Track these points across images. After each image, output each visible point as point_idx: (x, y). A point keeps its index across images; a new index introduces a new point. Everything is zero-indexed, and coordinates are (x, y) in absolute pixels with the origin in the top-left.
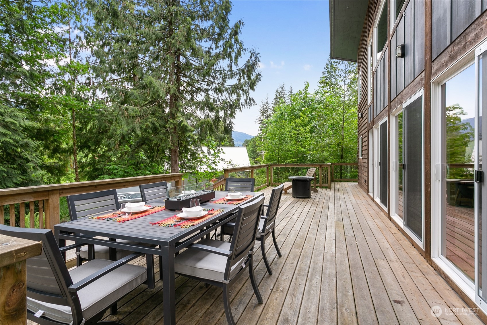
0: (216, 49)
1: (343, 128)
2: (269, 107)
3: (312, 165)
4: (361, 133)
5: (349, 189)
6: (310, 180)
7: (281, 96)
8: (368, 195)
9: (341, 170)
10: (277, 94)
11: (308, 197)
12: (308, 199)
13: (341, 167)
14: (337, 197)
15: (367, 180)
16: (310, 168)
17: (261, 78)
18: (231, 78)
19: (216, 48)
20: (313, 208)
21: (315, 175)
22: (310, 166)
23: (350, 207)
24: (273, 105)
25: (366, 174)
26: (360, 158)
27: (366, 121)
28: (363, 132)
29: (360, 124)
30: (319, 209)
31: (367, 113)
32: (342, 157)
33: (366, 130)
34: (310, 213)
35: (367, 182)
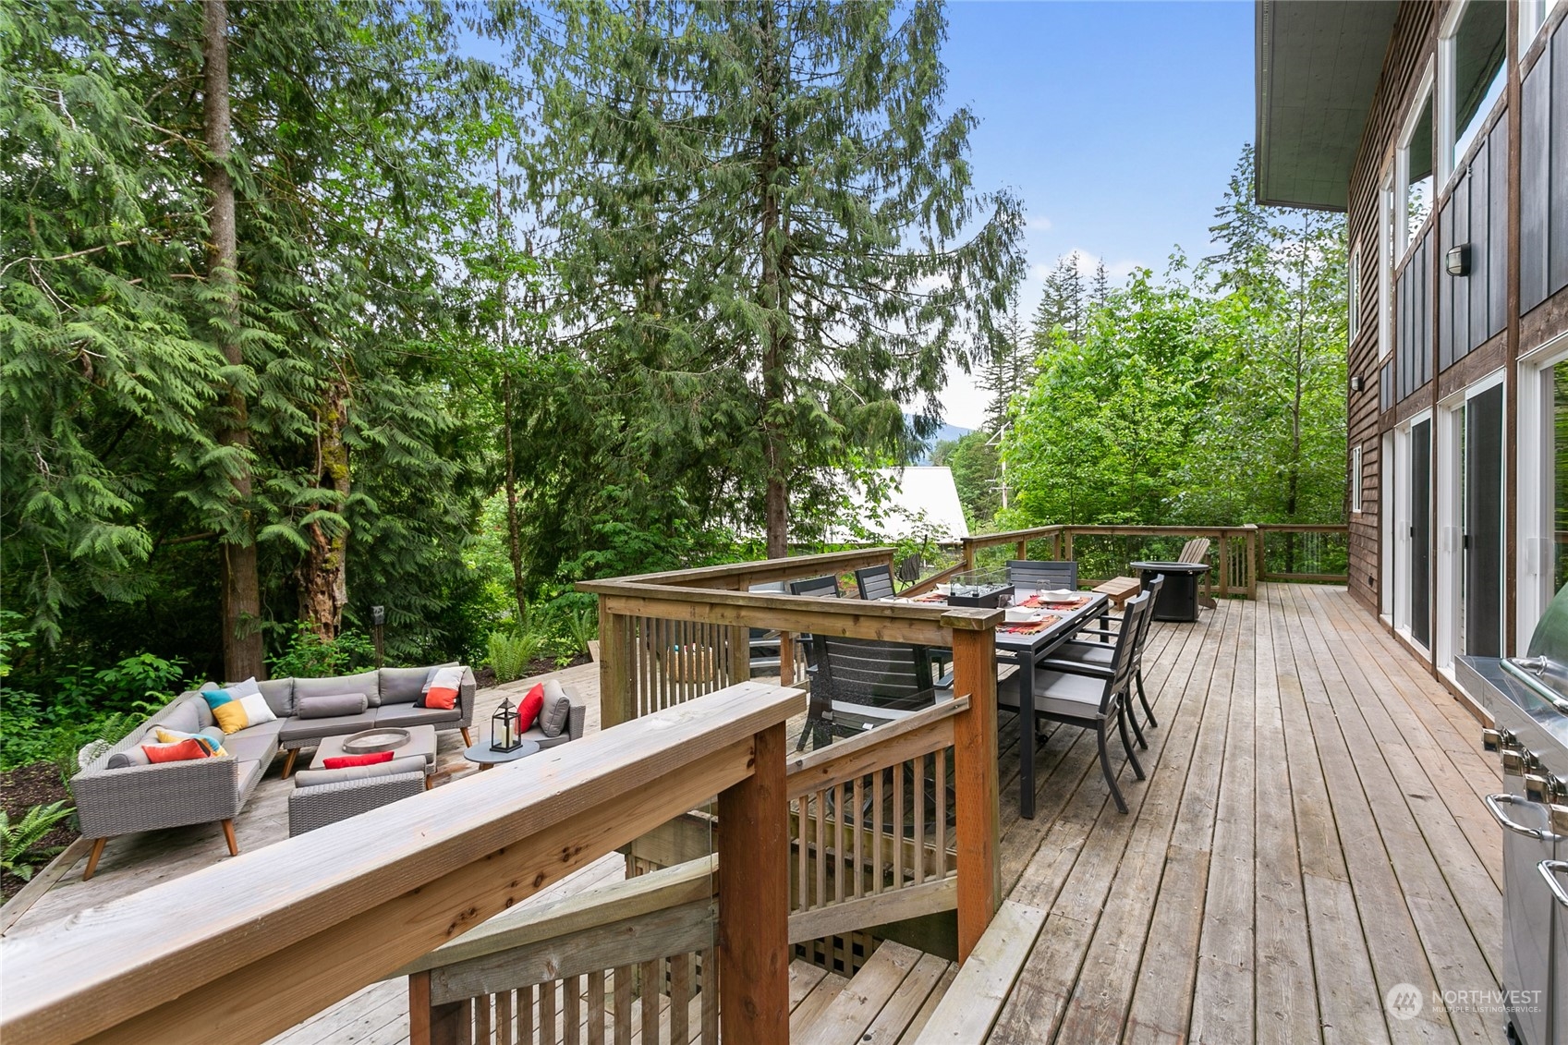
0: (885, 191)
1: (1296, 413)
2: (1023, 335)
3: (1197, 530)
4: (1358, 438)
5: (1315, 604)
6: (1197, 572)
7: (1064, 296)
8: (1379, 620)
9: (1291, 546)
10: (1051, 290)
11: (1192, 619)
12: (1191, 625)
13: (1290, 535)
14: (1278, 621)
15: (1375, 577)
16: (1191, 539)
17: (1026, 270)
18: (932, 274)
19: (885, 188)
20: (1210, 646)
21: (1207, 558)
22: (1191, 534)
23: (1319, 646)
24: (1035, 328)
25: (1374, 561)
26: (1356, 510)
27: (1375, 403)
28: (1365, 435)
29: (1355, 409)
30: (1228, 647)
31: (1378, 382)
32: (1291, 506)
33: (1374, 430)
34: (1204, 657)
35: (1375, 584)
